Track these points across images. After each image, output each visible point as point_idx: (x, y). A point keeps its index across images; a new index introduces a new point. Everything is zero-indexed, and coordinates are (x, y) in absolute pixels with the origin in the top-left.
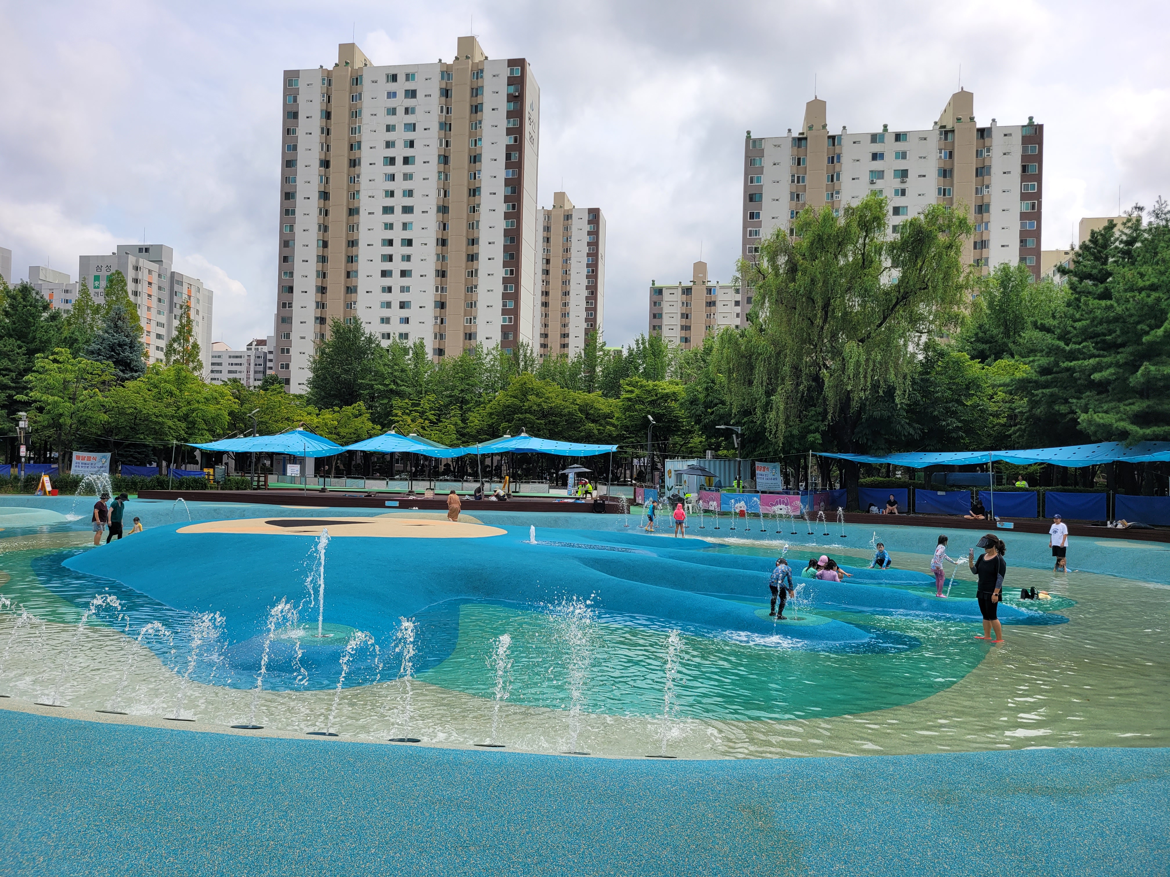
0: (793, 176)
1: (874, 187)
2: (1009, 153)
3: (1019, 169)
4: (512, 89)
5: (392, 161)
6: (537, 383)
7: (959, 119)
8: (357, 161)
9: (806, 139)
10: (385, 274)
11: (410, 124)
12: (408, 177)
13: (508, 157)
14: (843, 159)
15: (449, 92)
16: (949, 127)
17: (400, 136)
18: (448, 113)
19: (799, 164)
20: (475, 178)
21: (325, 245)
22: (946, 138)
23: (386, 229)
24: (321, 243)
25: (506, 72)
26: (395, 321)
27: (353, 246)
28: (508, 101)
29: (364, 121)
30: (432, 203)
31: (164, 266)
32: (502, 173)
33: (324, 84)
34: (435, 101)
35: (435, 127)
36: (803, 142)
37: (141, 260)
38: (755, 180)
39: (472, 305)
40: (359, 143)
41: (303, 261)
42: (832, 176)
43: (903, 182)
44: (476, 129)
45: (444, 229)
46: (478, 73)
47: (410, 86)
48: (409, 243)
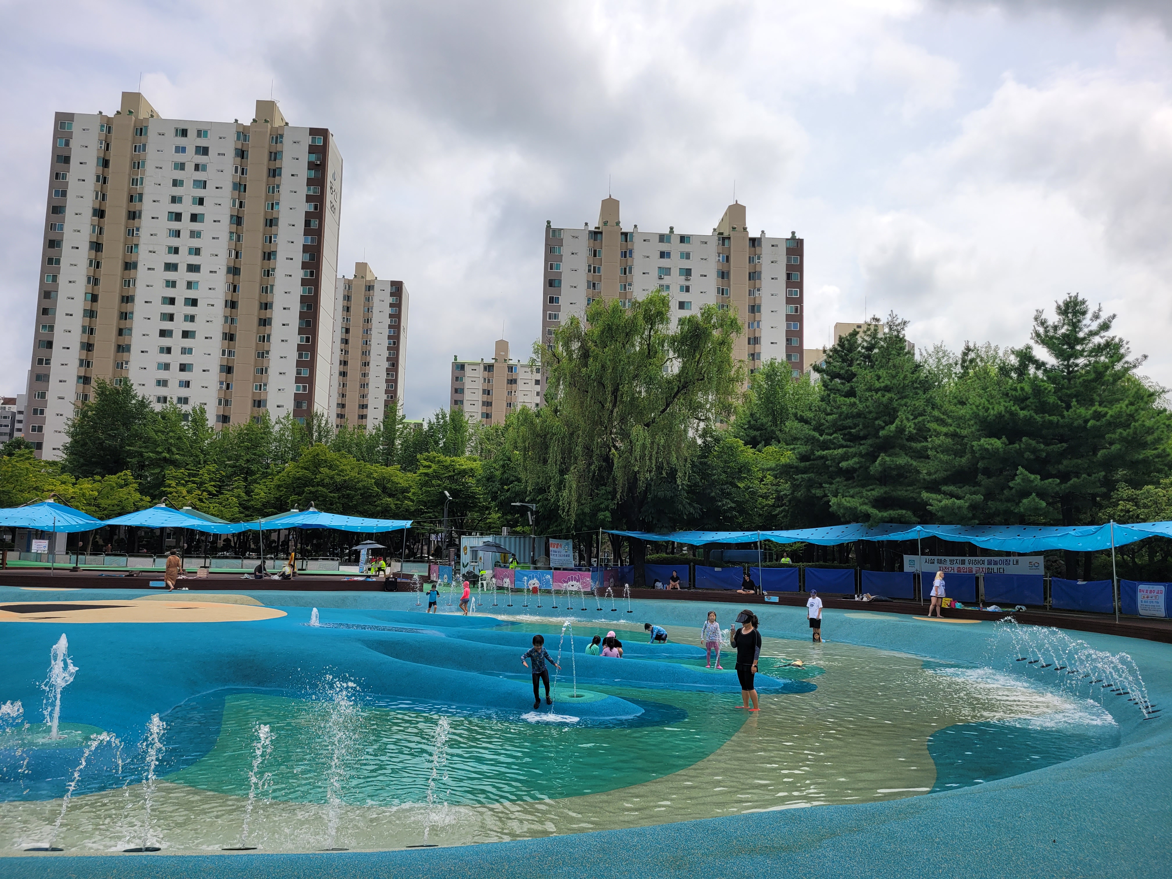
0: (590, 266)
1: (662, 282)
2: (776, 262)
3: (784, 277)
4: (313, 157)
5: (178, 217)
6: (332, 455)
7: (734, 228)
8: (137, 213)
9: (601, 233)
10: (163, 333)
11: (200, 181)
12: (194, 234)
13: (307, 223)
14: (635, 254)
15: (245, 153)
16: (726, 234)
17: (188, 192)
18: (243, 174)
19: (595, 255)
20: (270, 242)
21: (94, 298)
22: (723, 244)
23: (167, 286)
24: (89, 296)
25: (308, 140)
26: (174, 384)
27: (127, 302)
28: (309, 169)
29: (147, 173)
30: (221, 263)
32: (300, 240)
33: (102, 130)
34: (230, 161)
35: (228, 187)
36: (599, 236)
38: (554, 266)
39: (263, 371)
40: (141, 195)
41: (67, 314)
42: (625, 269)
43: (687, 280)
44: (273, 192)
45: (234, 291)
46: (278, 137)
47: (202, 142)
48: (194, 302)
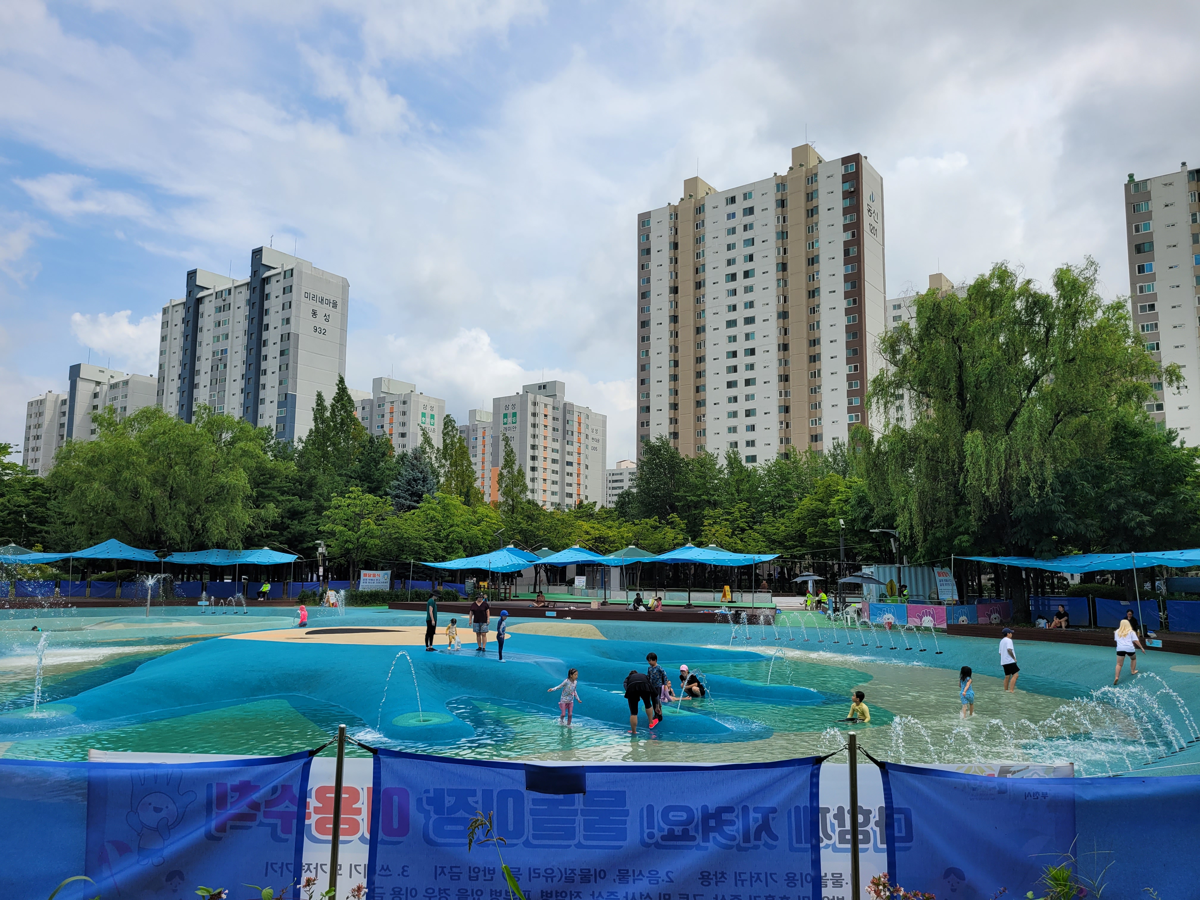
4: (847, 186)
5: (733, 277)
8: (702, 282)
10: (730, 385)
11: (749, 240)
12: (748, 289)
13: (846, 253)
15: (785, 202)
17: (740, 252)
18: (784, 222)
20: (814, 280)
21: (676, 364)
23: (730, 342)
24: (672, 363)
25: (840, 171)
26: (742, 429)
27: (700, 363)
28: (844, 199)
29: (707, 245)
30: (772, 312)
31: (558, 399)
32: (841, 271)
33: (671, 219)
34: (772, 213)
35: (772, 238)
37: (538, 396)
38: (1140, 229)
39: (816, 406)
40: (704, 265)
41: (658, 382)
44: (812, 231)
45: (786, 334)
46: (812, 178)
47: (748, 204)
48: (752, 352)
